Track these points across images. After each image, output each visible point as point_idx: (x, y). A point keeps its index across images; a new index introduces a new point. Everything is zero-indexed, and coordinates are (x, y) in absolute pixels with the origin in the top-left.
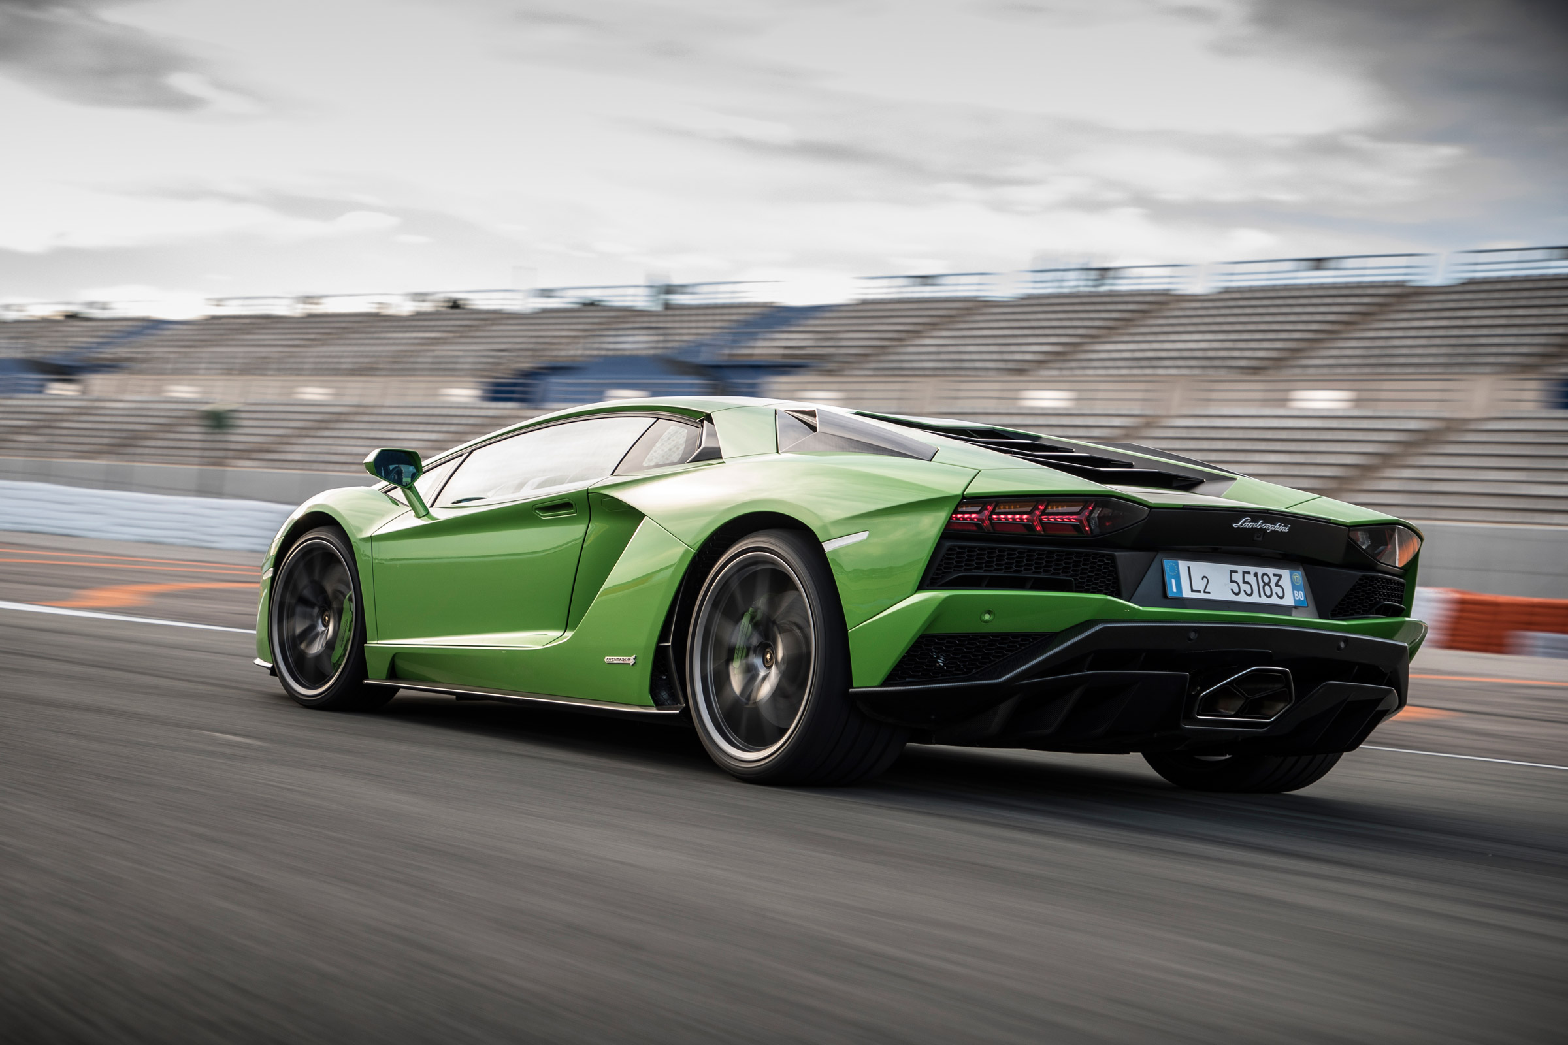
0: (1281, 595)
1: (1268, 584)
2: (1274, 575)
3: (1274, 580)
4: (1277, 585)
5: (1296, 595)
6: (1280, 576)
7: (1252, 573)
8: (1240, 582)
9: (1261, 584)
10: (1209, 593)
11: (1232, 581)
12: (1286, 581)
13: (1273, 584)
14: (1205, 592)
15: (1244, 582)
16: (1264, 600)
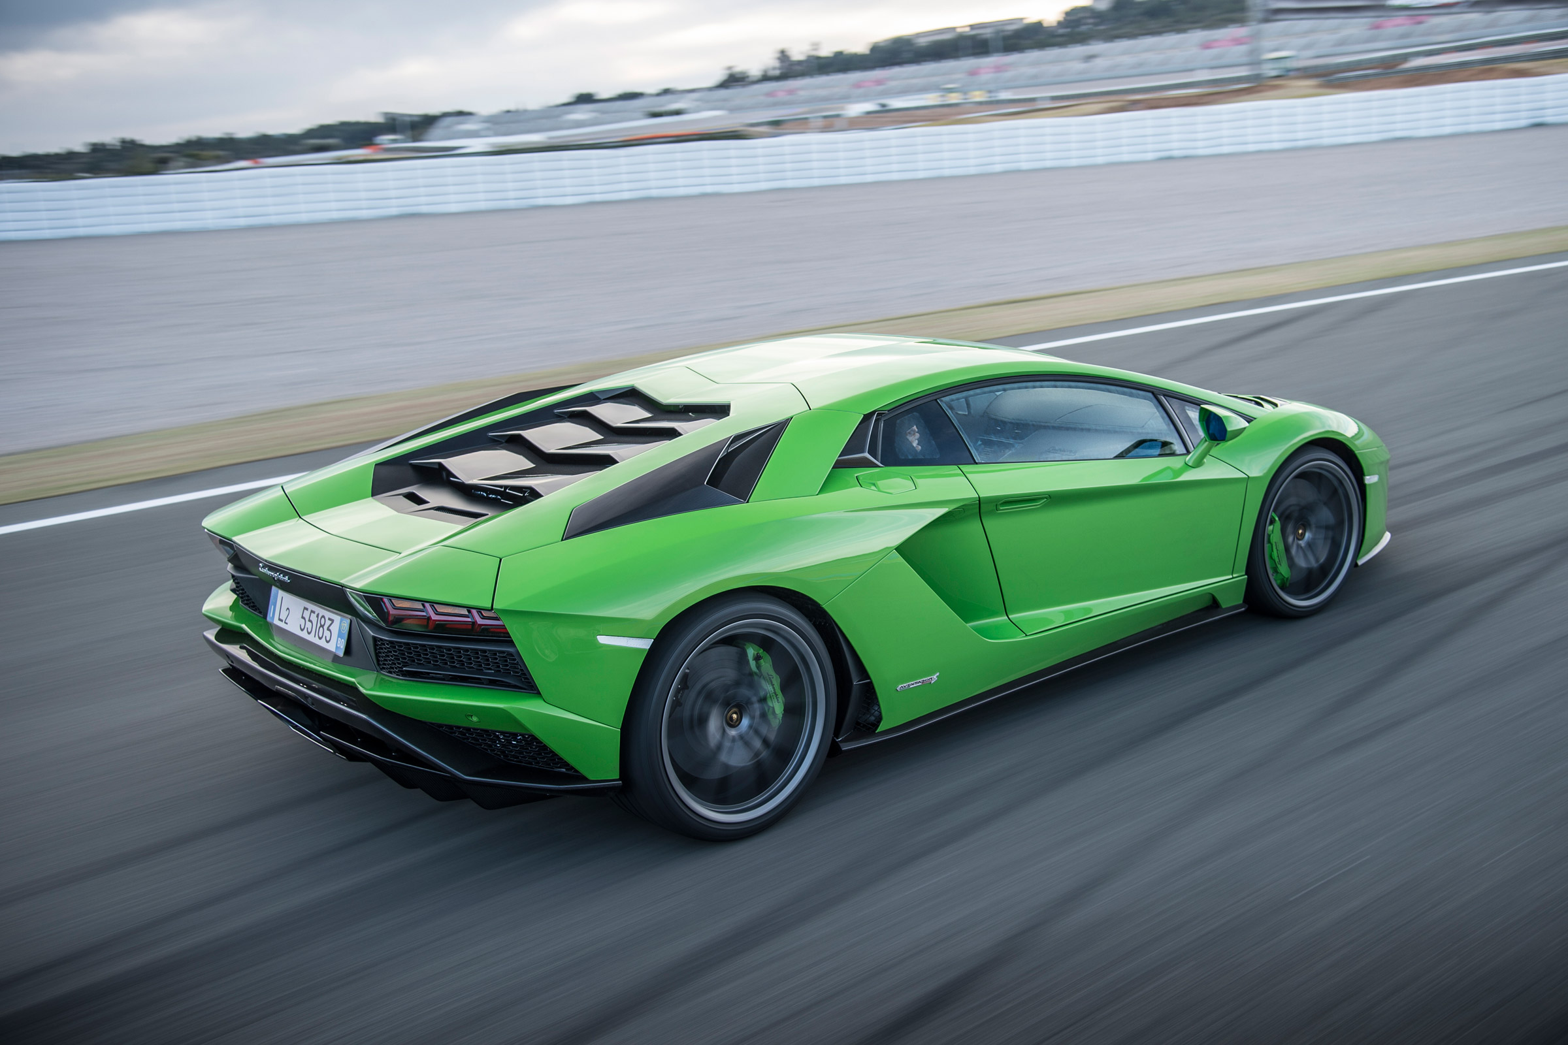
0: (328, 639)
1: (322, 626)
2: (329, 619)
3: (328, 622)
4: (328, 629)
5: (339, 642)
6: (332, 621)
7: (316, 613)
8: (307, 620)
9: (319, 625)
10: (287, 624)
11: (303, 618)
12: (335, 628)
13: (326, 627)
14: (285, 623)
15: (310, 621)
16: (316, 641)
